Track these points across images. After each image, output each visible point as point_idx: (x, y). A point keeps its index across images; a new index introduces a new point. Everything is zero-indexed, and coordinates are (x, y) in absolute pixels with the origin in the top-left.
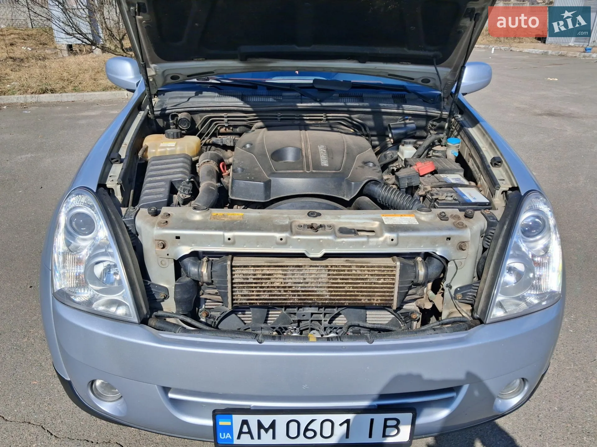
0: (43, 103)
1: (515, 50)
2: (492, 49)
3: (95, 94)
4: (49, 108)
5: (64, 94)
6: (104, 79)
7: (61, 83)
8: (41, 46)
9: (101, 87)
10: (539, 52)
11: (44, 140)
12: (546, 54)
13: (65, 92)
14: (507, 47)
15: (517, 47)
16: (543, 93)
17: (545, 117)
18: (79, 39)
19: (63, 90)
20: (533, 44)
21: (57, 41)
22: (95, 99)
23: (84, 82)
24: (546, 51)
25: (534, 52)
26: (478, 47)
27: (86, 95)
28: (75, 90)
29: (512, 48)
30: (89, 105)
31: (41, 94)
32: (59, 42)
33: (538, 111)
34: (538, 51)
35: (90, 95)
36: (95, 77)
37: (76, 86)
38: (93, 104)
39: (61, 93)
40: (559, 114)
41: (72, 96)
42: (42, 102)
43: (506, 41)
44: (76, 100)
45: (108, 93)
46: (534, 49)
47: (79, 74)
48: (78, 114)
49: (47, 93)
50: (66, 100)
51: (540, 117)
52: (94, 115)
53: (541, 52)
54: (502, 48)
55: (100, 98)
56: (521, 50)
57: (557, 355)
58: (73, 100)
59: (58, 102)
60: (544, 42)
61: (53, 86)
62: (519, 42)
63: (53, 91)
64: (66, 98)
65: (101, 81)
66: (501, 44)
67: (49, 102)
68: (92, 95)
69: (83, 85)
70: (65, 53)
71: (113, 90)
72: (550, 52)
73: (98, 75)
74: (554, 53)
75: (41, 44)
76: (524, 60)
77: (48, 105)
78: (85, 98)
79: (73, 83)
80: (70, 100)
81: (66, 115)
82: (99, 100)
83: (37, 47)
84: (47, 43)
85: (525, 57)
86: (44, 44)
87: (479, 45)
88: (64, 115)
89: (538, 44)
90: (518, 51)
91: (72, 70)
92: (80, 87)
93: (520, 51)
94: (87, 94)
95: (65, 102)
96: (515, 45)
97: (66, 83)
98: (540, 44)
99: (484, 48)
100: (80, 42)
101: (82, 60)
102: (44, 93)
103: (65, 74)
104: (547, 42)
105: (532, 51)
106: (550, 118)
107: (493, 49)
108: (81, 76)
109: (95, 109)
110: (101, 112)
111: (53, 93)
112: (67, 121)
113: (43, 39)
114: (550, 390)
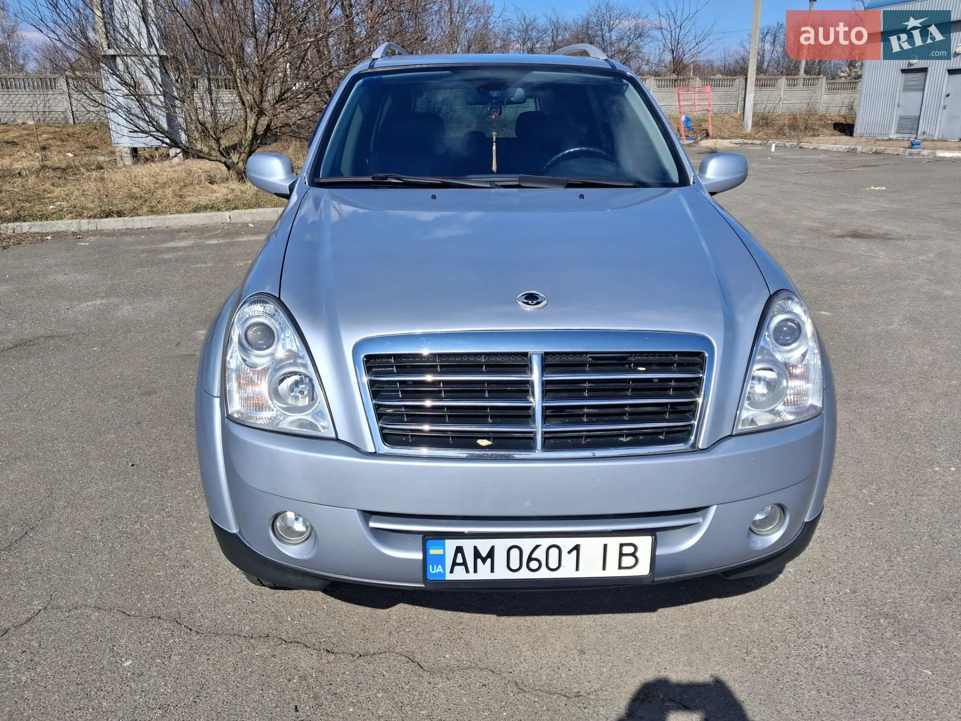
0: (106, 231)
1: (806, 147)
2: (771, 145)
3: (182, 217)
4: (115, 238)
5: (136, 218)
6: (193, 196)
7: (131, 202)
8: (88, 151)
9: (191, 207)
10: (843, 148)
11: (116, 282)
12: (853, 151)
13: (138, 215)
14: (794, 143)
15: (809, 143)
16: (845, 206)
17: (849, 239)
18: (158, 139)
19: (134, 212)
20: (834, 137)
21: (116, 142)
22: (181, 224)
23: (165, 201)
24: (853, 147)
25: (835, 149)
26: (751, 144)
27: (169, 219)
28: (152, 211)
29: (802, 144)
30: (172, 233)
31: (102, 218)
32: (118, 143)
33: (837, 231)
34: (841, 147)
35: (175, 218)
36: (181, 193)
37: (154, 206)
38: (180, 231)
39: (132, 216)
40: (869, 235)
41: (148, 220)
42: (104, 230)
43: (793, 133)
44: (154, 226)
45: (201, 215)
46: (835, 144)
47: (156, 189)
48: (159, 246)
49: (112, 216)
50: (140, 227)
51: (840, 239)
52: (183, 246)
53: (846, 149)
54: (788, 144)
55: (189, 224)
56: (815, 145)
57: (851, 531)
58: (150, 226)
59: (128, 229)
60: (851, 134)
61: (120, 208)
62: (813, 135)
63: (120, 214)
64: (139, 224)
65: (188, 199)
66: (784, 139)
67: (114, 230)
68: (177, 218)
69: (162, 205)
70: (128, 161)
71: (209, 210)
72: (859, 148)
73: (185, 190)
74: (865, 150)
75: (88, 148)
76: (820, 161)
77: (113, 233)
78: (167, 223)
79: (148, 202)
80: (144, 227)
81: (142, 247)
82: (188, 226)
83: (83, 152)
84: (96, 145)
85: (823, 157)
86: (93, 148)
87: (752, 140)
88: (139, 247)
89: (842, 137)
90: (811, 148)
91: (144, 184)
92: (160, 207)
93: (815, 149)
94: (170, 216)
95: (138, 229)
96: (807, 139)
97: (139, 202)
98: (845, 138)
99: (761, 144)
100: (158, 143)
101: (158, 170)
102: (107, 217)
103: (135, 190)
104: (855, 134)
105: (833, 148)
106: (854, 241)
107: (774, 145)
108: (160, 192)
109: (184, 238)
110: (193, 242)
111: (121, 216)
112: (144, 255)
113: (90, 140)
114: (841, 571)
